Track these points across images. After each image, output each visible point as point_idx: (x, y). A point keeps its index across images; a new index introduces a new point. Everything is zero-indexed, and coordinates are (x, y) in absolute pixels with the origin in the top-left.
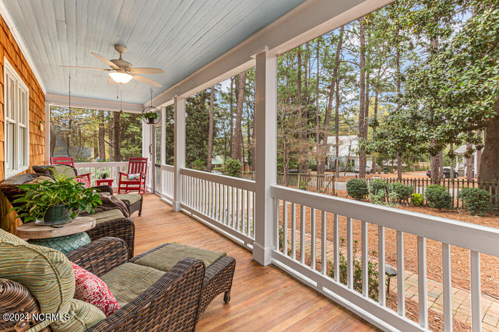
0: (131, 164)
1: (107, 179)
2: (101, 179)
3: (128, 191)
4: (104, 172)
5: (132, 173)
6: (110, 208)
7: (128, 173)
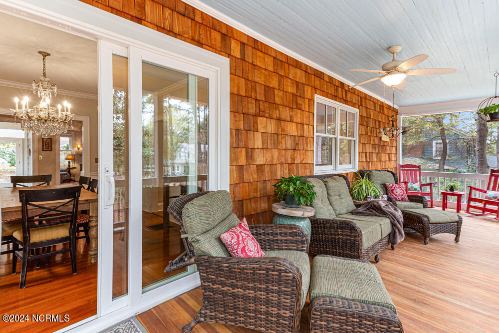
0: (493, 178)
1: (455, 192)
2: (449, 191)
3: (486, 213)
4: (452, 184)
5: (494, 189)
6: (381, 215)
7: (488, 189)
